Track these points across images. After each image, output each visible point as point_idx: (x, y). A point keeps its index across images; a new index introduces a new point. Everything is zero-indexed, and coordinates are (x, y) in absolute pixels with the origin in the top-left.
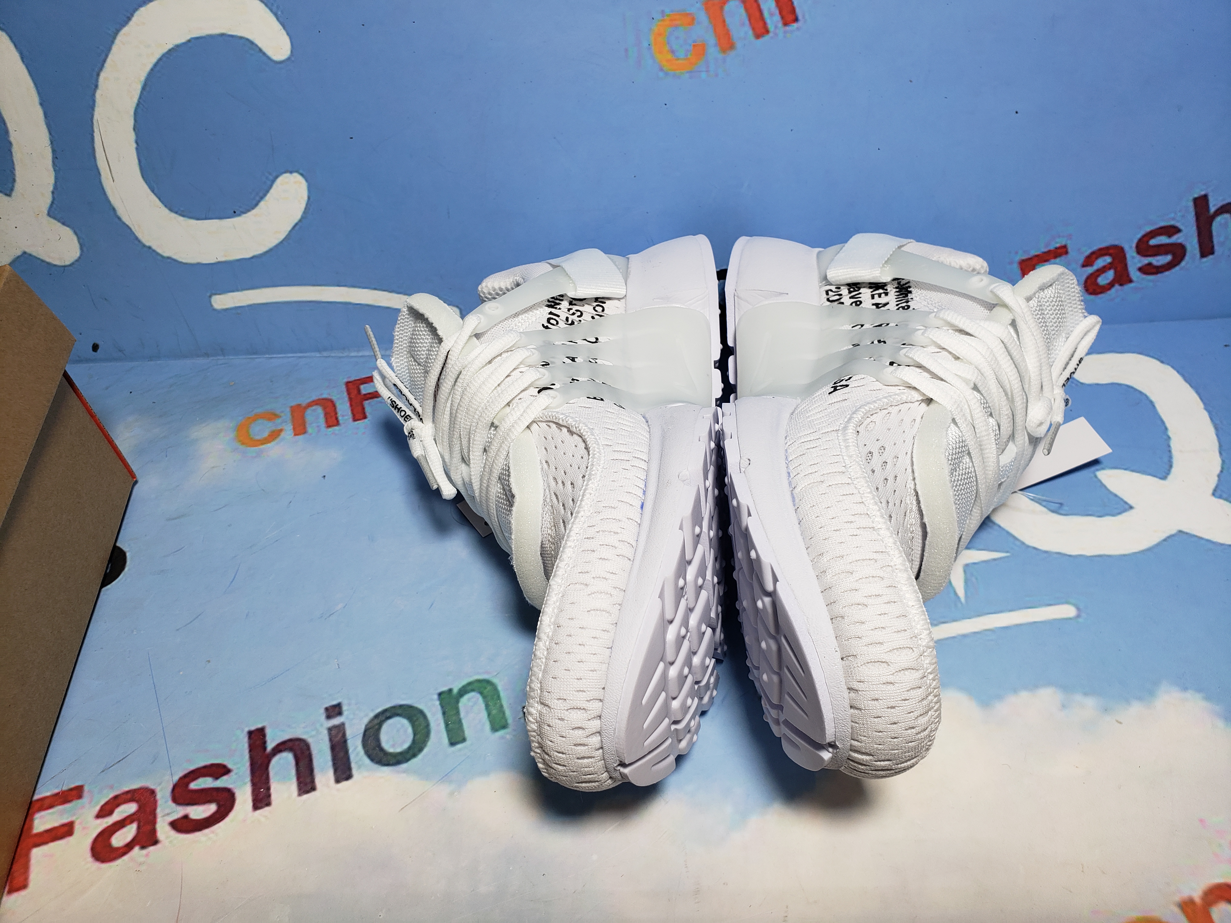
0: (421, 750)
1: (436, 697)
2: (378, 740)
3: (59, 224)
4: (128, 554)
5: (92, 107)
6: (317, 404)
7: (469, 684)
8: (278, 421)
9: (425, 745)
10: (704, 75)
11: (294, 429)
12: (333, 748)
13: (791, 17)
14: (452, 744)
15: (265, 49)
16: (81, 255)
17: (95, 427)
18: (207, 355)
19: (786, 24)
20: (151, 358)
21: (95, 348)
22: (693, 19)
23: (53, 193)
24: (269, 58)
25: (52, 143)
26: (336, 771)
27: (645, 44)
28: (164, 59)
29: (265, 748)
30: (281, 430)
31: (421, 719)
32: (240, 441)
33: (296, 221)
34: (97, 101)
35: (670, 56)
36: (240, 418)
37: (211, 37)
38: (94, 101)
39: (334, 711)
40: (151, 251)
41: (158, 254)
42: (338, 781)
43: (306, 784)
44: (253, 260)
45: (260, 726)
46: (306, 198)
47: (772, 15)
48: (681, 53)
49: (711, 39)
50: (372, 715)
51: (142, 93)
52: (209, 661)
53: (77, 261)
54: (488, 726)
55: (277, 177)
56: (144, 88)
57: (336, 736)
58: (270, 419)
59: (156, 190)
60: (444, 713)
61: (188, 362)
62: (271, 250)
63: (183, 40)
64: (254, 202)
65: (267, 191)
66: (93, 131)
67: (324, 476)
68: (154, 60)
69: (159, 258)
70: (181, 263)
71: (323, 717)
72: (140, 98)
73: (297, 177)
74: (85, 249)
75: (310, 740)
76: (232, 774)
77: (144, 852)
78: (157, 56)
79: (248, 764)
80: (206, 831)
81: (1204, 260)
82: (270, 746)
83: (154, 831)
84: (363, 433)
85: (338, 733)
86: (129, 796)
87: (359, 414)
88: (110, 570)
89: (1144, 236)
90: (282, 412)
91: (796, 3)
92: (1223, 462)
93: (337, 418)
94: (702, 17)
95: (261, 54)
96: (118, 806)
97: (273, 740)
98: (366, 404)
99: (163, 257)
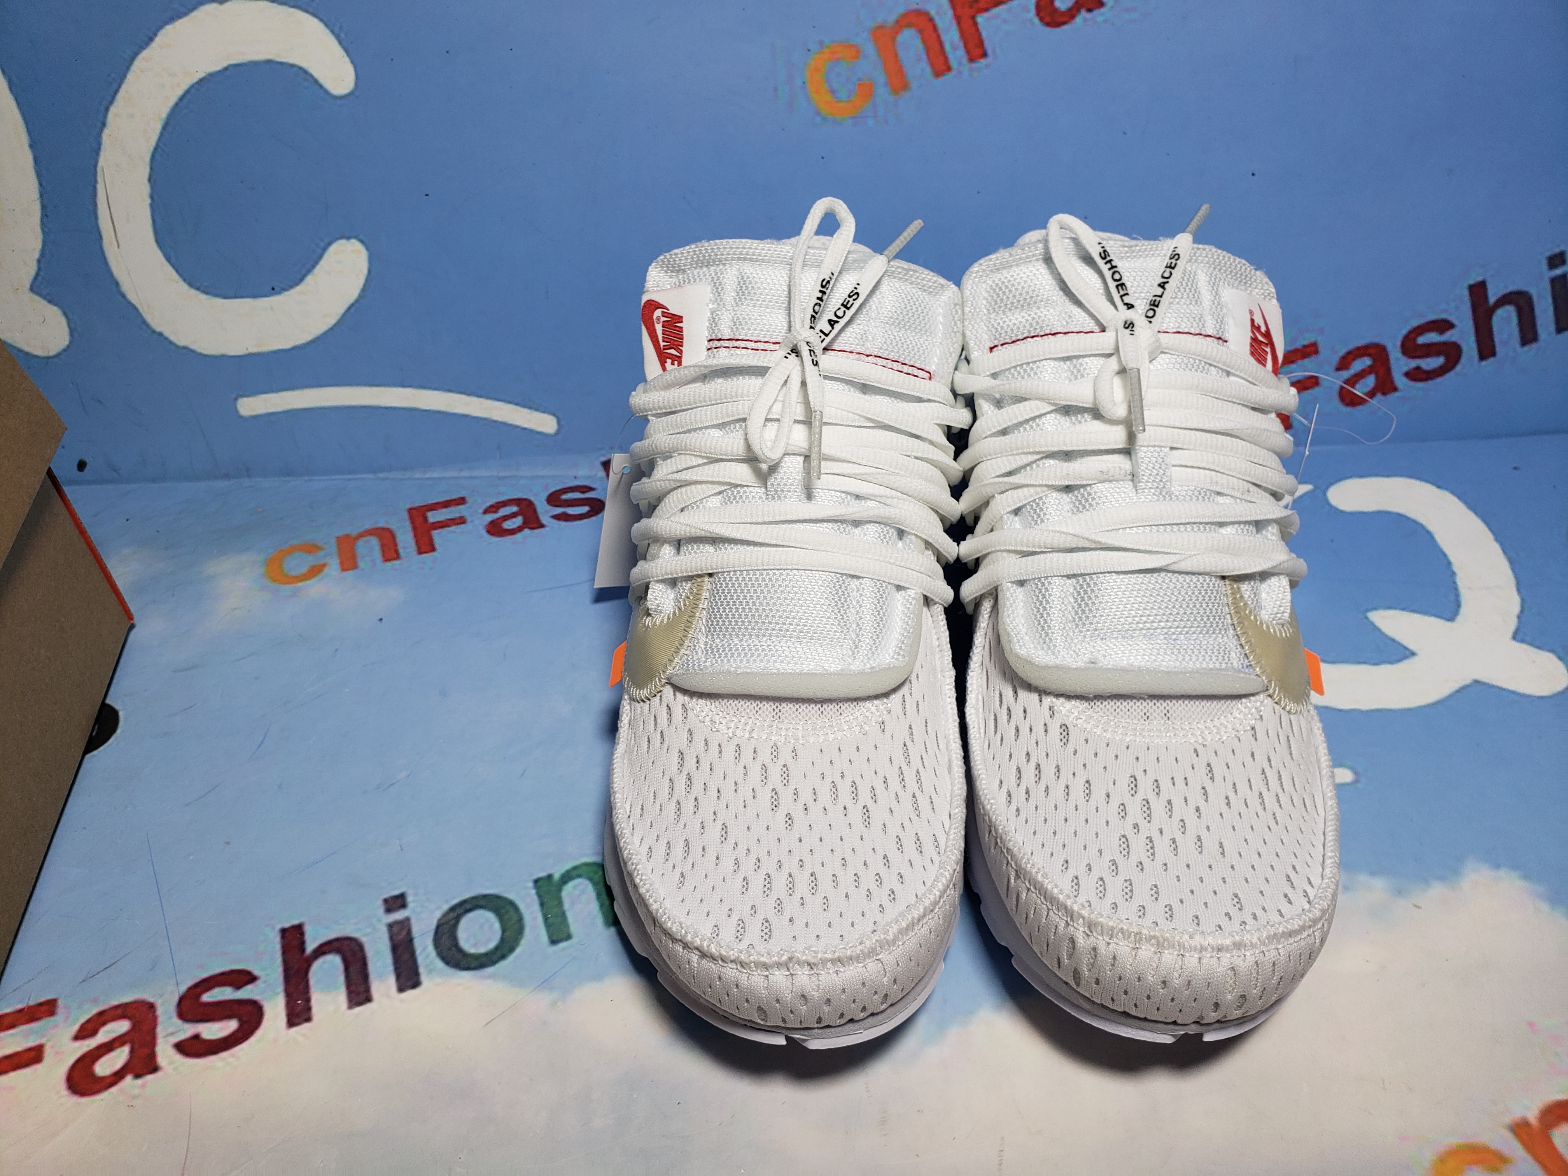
0: (512, 950)
1: (531, 884)
2: (455, 938)
3: (45, 302)
4: (121, 714)
5: (97, 151)
6: (371, 534)
7: (575, 868)
8: (321, 554)
9: (518, 944)
10: (871, 122)
11: (341, 563)
12: (395, 949)
13: (978, 51)
14: (554, 942)
15: (322, 81)
16: (71, 342)
17: (85, 546)
18: (227, 476)
19: (972, 60)
20: (154, 480)
21: (82, 466)
22: (858, 51)
23: (39, 261)
24: (326, 92)
25: (41, 196)
26: (398, 977)
27: (799, 82)
28: (193, 91)
29: (303, 950)
30: (324, 565)
31: (512, 912)
32: (271, 578)
33: (351, 302)
34: (104, 142)
35: (828, 97)
36: (271, 551)
37: (255, 64)
38: (100, 143)
39: (396, 902)
40: (161, 337)
41: (171, 343)
42: (401, 989)
43: (358, 994)
44: (294, 351)
45: (296, 922)
46: (365, 272)
47: (954, 48)
48: (843, 94)
49: (880, 78)
50: (446, 907)
51: (162, 134)
52: (228, 843)
53: (64, 350)
54: (599, 921)
55: (330, 244)
56: (165, 127)
57: (398, 934)
58: (309, 552)
59: (172, 261)
60: (542, 904)
61: (202, 485)
62: (317, 339)
63: (218, 68)
64: (299, 276)
65: (316, 264)
66: (96, 182)
67: (381, 619)
68: (180, 92)
69: (172, 348)
70: (201, 354)
71: (381, 910)
72: (159, 140)
73: (355, 246)
74: (76, 335)
75: (364, 940)
76: (258, 982)
77: (139, 1081)
78: (184, 87)
79: (280, 969)
80: (224, 1054)
81: (1484, 363)
82: (310, 947)
83: (153, 1056)
84: (432, 568)
85: (401, 930)
86: (119, 1011)
87: (425, 545)
88: (97, 733)
89: (1410, 332)
90: (326, 543)
91: (984, 34)
92: (1523, 601)
93: (397, 552)
94: (870, 49)
95: (317, 87)
96: (104, 1024)
97: (314, 940)
98: (435, 534)
99: (177, 346)
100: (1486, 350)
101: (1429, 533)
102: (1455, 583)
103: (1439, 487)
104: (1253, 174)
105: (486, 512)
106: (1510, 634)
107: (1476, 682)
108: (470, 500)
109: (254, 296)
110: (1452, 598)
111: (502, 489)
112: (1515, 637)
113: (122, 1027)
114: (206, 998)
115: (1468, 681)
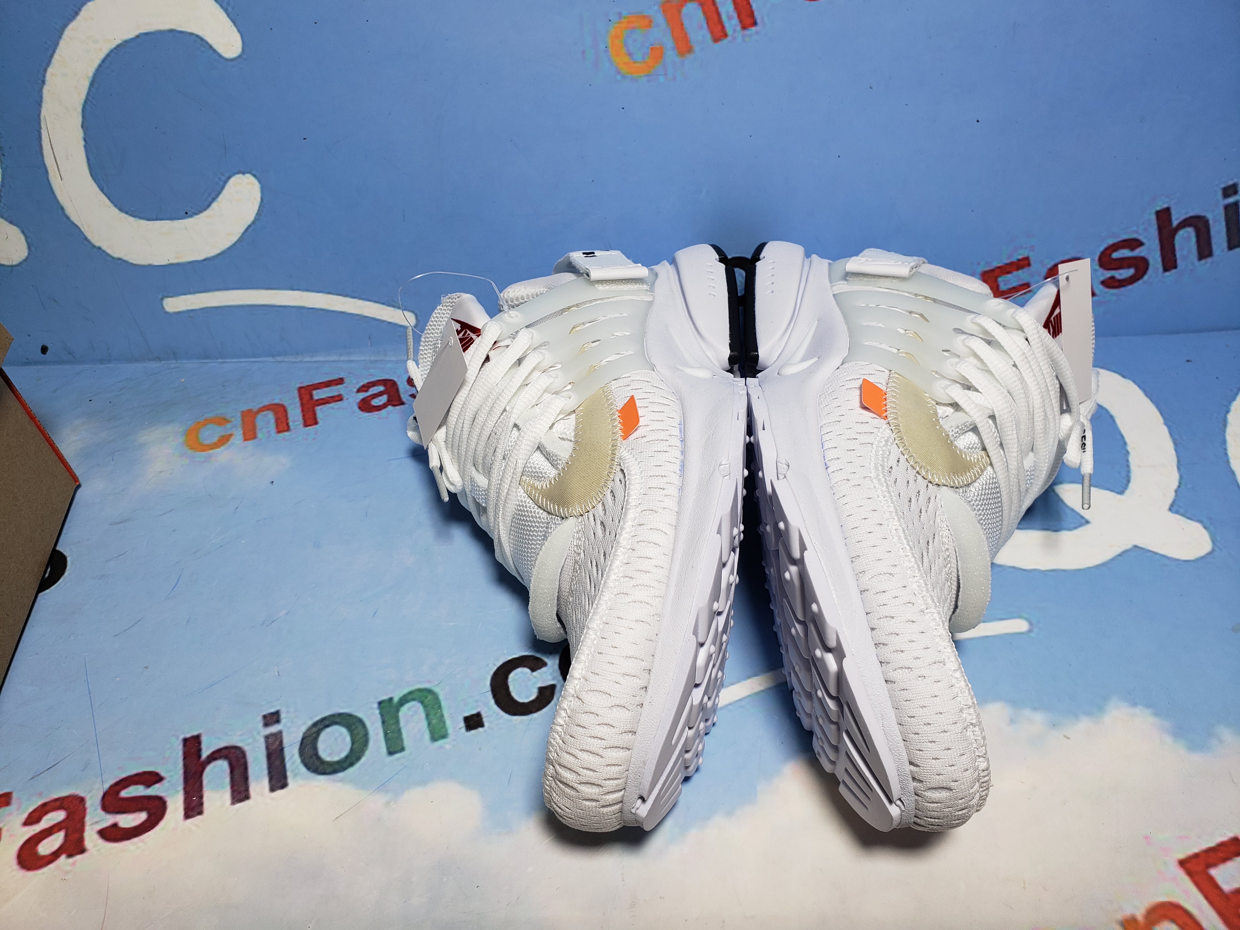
0: (358, 759)
1: (376, 705)
2: (315, 749)
3: (6, 223)
4: (68, 559)
5: (39, 103)
6: (268, 409)
7: (411, 693)
8: (229, 426)
9: (363, 755)
10: (662, 79)
11: (244, 434)
12: (269, 756)
13: (749, 21)
14: (391, 753)
15: (215, 46)
16: (29, 254)
17: (35, 429)
18: (159, 359)
19: (744, 28)
20: (101, 362)
21: (44, 350)
22: (651, 21)
24: (220, 56)
26: (271, 780)
27: (602, 47)
28: (113, 55)
29: (200, 756)
30: (231, 435)
31: (360, 727)
32: (189, 446)
33: (249, 223)
34: (44, 97)
35: (627, 59)
36: (189, 423)
37: (161, 33)
38: (41, 97)
39: (272, 718)
40: (100, 251)
41: (108, 255)
42: (272, 790)
43: (239, 793)
44: (205, 262)
45: (195, 733)
46: (259, 200)
47: (730, 18)
48: (639, 56)
49: (669, 43)
50: (310, 723)
51: (90, 89)
52: (147, 667)
53: (25, 260)
54: (427, 736)
55: (229, 178)
56: (92, 84)
57: (273, 744)
58: (220, 424)
59: (105, 189)
60: (383, 722)
61: (139, 365)
62: (223, 252)
63: (131, 36)
64: (206, 203)
65: (220, 193)
66: (40, 128)
67: (272, 482)
68: (102, 56)
69: (110, 259)
70: (132, 264)
71: (261, 724)
72: (88, 94)
73: (249, 178)
74: (33, 249)
75: (246, 748)
76: (164, 782)
77: (71, 860)
78: (105, 51)
79: (181, 772)
80: (135, 840)
81: (1167, 274)
82: (205, 754)
83: (81, 840)
84: (314, 439)
85: (275, 741)
86: (58, 803)
87: (310, 420)
88: (49, 575)
89: (1106, 249)
90: (232, 417)
91: (755, 8)
92: (1181, 477)
93: (287, 424)
94: (660, 19)
95: (211, 51)
96: (46, 813)
97: (208, 748)
98: (318, 409)
99: (113, 258)
100: (1169, 263)
101: (1112, 417)
102: (1127, 461)
103: (1124, 377)
104: (978, 121)
105: (359, 391)
106: (1167, 506)
107: (1136, 547)
108: (347, 381)
109: (172, 219)
110: (1124, 474)
111: (372, 371)
112: (1170, 510)
113: (59, 816)
114: (124, 794)
115: (1129, 547)
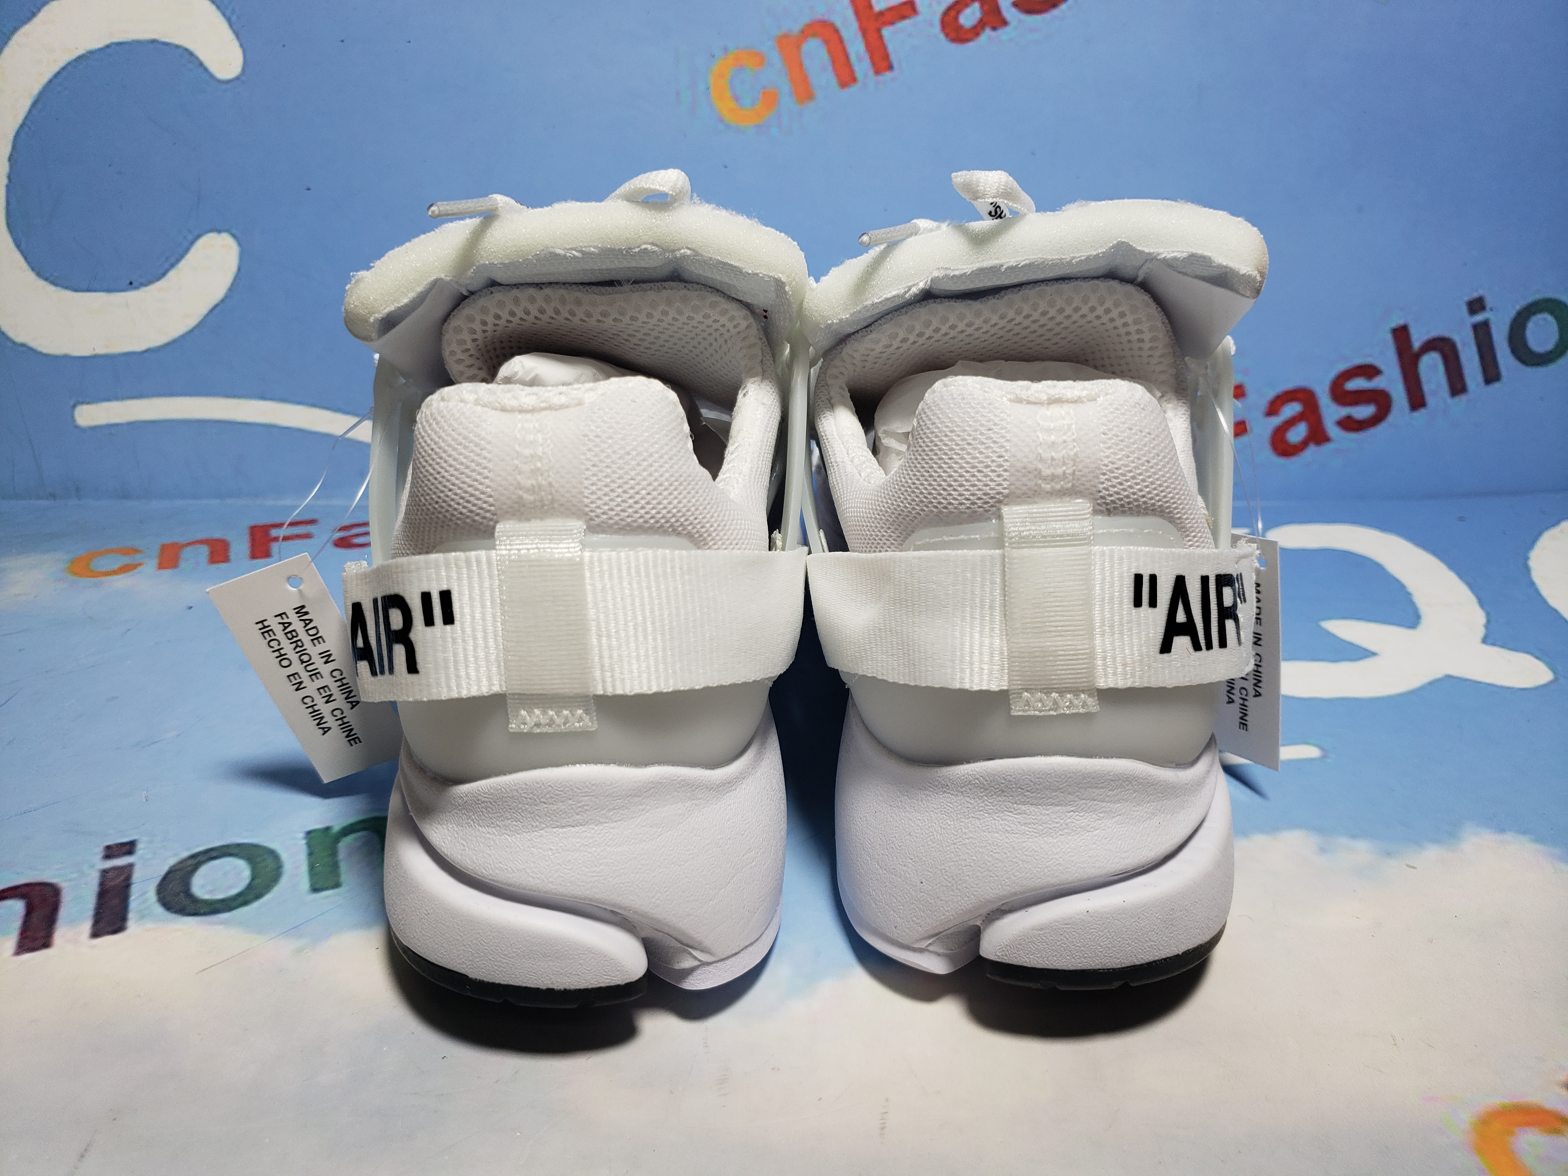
0: (259, 896)
1: (302, 835)
2: (187, 885)
6: (202, 543)
7: (362, 822)
8: (139, 556)
9: (269, 891)
10: (775, 131)
11: (160, 563)
12: (102, 894)
13: (884, 64)
14: (316, 890)
15: (207, 61)
18: (53, 496)
19: (878, 72)
22: (763, 59)
24: (212, 76)
26: (96, 922)
27: (702, 87)
28: (70, 68)
30: (140, 565)
31: (270, 859)
32: (71, 572)
33: (216, 300)
35: (732, 104)
36: (81, 552)
37: (138, 43)
39: (122, 849)
41: (9, 338)
42: (96, 933)
43: (34, 940)
44: (146, 355)
46: (235, 269)
47: (860, 60)
48: (747, 102)
49: (785, 86)
50: (185, 854)
51: (30, 111)
55: (198, 237)
56: (35, 104)
57: (113, 879)
58: (127, 555)
60: (312, 855)
61: (22, 503)
62: (174, 341)
63: (100, 46)
64: (161, 270)
65: (182, 254)
67: (190, 606)
68: (56, 69)
69: (9, 344)
70: (41, 355)
71: (99, 856)
72: (26, 118)
73: (226, 239)
75: (64, 885)
81: (1415, 414)
85: (118, 876)
87: (261, 553)
89: (1336, 380)
90: (148, 548)
91: (890, 48)
92: (1488, 614)
93: (226, 557)
94: (775, 57)
95: (201, 68)
98: (275, 544)
99: (14, 343)
100: (1417, 401)
105: (338, 530)
106: (1479, 639)
107: (1449, 677)
108: (322, 522)
109: (109, 290)
112: (1484, 643)
